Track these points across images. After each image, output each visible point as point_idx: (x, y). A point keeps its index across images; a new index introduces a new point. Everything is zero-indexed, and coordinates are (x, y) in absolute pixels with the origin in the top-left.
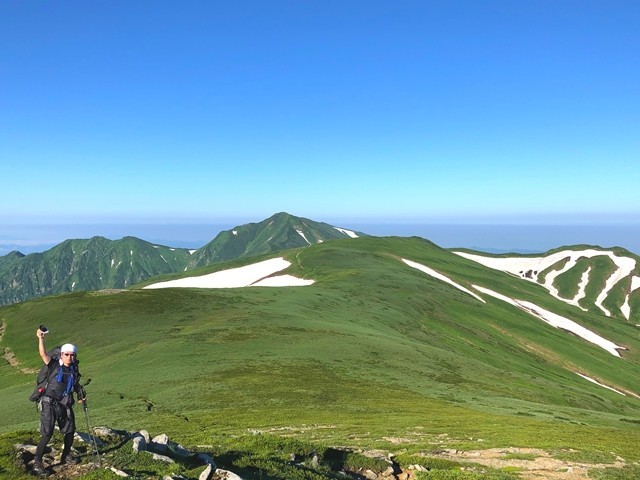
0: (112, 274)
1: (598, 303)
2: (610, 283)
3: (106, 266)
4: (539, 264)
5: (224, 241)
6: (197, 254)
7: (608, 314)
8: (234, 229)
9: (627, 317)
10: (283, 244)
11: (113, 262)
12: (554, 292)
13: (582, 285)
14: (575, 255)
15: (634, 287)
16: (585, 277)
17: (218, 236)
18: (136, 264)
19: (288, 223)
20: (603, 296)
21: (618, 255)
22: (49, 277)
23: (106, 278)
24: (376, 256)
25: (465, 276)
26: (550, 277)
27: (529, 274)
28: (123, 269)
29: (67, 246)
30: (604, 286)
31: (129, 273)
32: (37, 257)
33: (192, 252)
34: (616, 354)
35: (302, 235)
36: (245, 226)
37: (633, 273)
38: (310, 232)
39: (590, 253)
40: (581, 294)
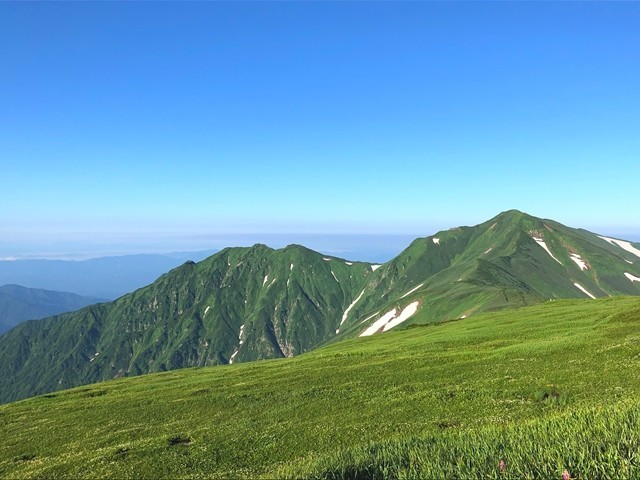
3: (256, 285)
5: (418, 253)
6: (380, 270)
8: (436, 236)
11: (266, 280)
17: (412, 245)
18: (295, 283)
19: (520, 225)
23: (252, 303)
28: (274, 290)
31: (282, 296)
33: (374, 268)
35: (543, 245)
36: (451, 231)
38: (557, 241)
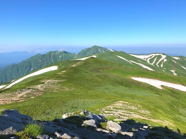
0: (60, 59)
1: (157, 64)
2: (160, 61)
3: (59, 57)
4: (147, 57)
5: (83, 52)
6: (77, 54)
7: (158, 66)
8: (85, 49)
9: (162, 67)
10: (95, 52)
12: (149, 62)
13: (154, 61)
14: (154, 55)
15: (164, 61)
16: (155, 59)
18: (65, 56)
19: (97, 48)
20: (158, 63)
21: (163, 55)
22: (47, 59)
23: (59, 59)
24: (112, 55)
25: (129, 59)
26: (149, 59)
27: (144, 59)
28: (62, 58)
29: (50, 53)
30: (159, 61)
31: (63, 59)
32: (44, 55)
33: (76, 54)
35: (100, 50)
36: (87, 49)
37: (165, 59)
39: (157, 54)
40: (154, 62)
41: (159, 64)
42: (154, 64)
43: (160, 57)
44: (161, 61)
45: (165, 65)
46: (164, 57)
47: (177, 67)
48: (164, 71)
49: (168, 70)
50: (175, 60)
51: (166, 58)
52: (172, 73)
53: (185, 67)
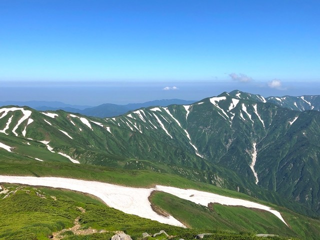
1: (14, 131)
2: (20, 122)
7: (17, 135)
9: (24, 135)
13: (8, 124)
14: (7, 110)
15: (29, 123)
16: (10, 120)
20: (16, 127)
21: (25, 110)
30: (17, 123)
34: (10, 151)
37: (29, 117)
39: (13, 109)
40: (7, 127)
41: (19, 131)
42: (7, 131)
43: (19, 115)
44: (22, 123)
45: (31, 131)
46: (27, 114)
47: (52, 133)
48: (28, 144)
49: (36, 142)
50: (49, 119)
51: (31, 117)
52: (44, 146)
53: (66, 131)
